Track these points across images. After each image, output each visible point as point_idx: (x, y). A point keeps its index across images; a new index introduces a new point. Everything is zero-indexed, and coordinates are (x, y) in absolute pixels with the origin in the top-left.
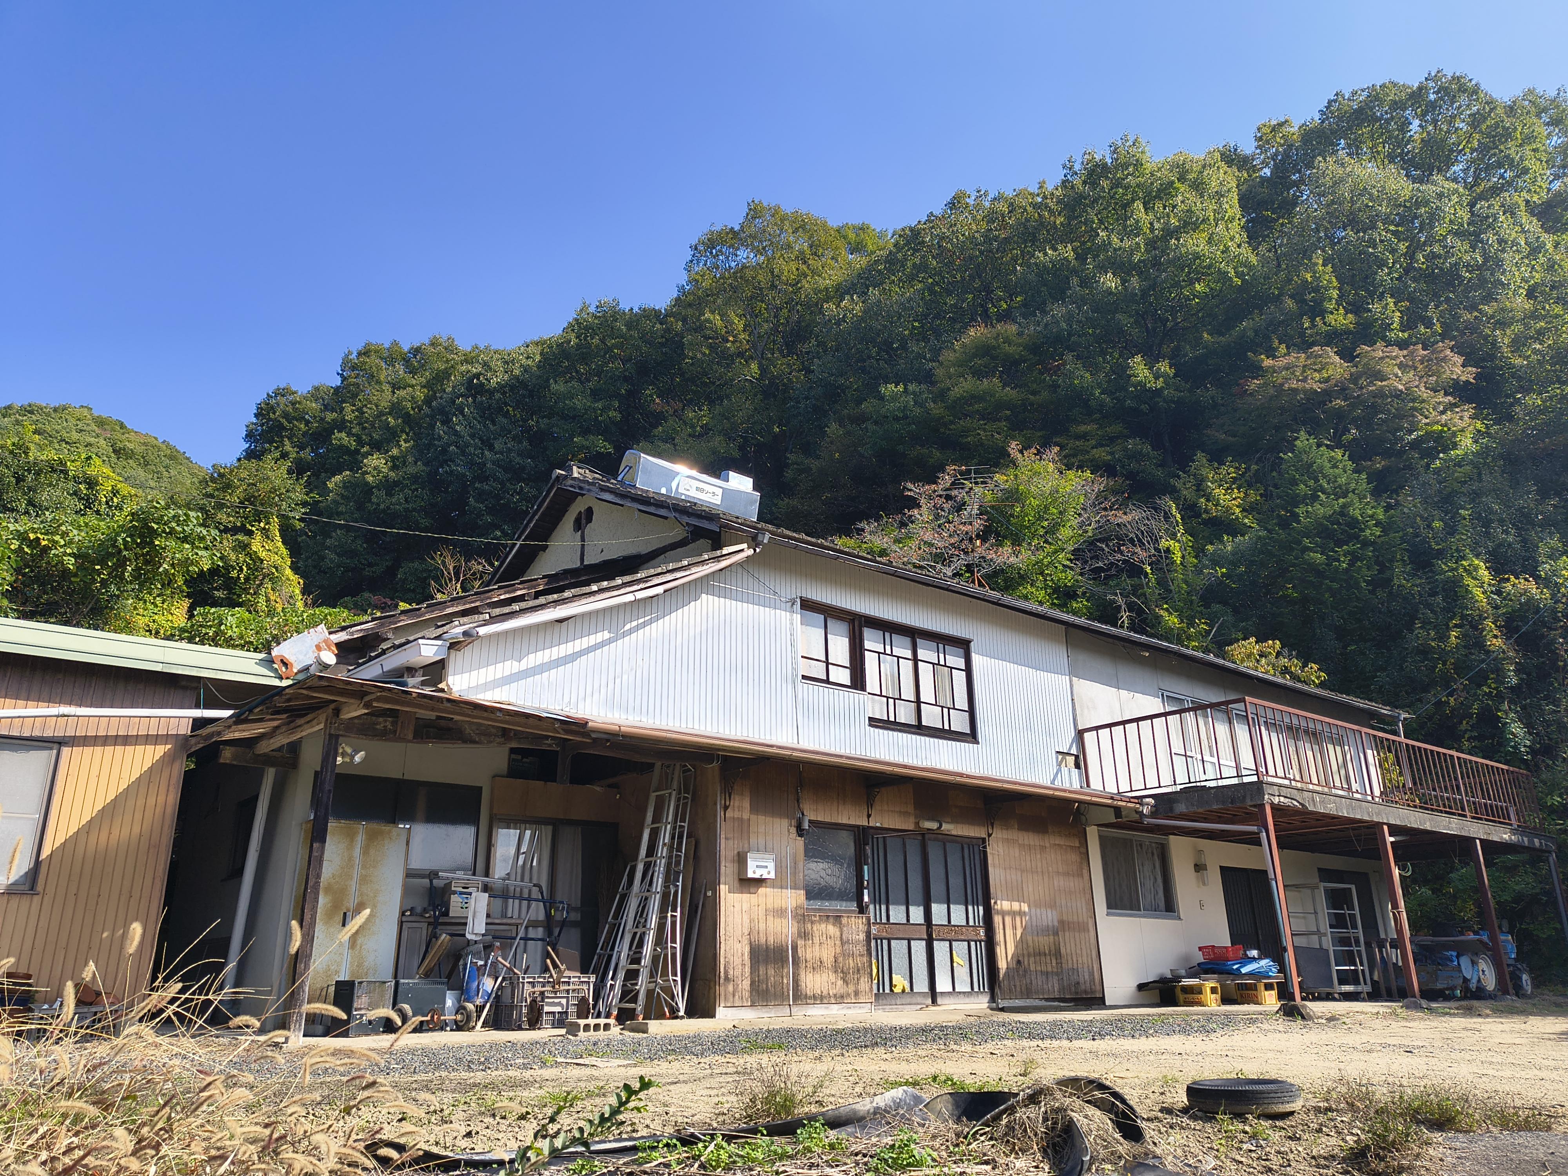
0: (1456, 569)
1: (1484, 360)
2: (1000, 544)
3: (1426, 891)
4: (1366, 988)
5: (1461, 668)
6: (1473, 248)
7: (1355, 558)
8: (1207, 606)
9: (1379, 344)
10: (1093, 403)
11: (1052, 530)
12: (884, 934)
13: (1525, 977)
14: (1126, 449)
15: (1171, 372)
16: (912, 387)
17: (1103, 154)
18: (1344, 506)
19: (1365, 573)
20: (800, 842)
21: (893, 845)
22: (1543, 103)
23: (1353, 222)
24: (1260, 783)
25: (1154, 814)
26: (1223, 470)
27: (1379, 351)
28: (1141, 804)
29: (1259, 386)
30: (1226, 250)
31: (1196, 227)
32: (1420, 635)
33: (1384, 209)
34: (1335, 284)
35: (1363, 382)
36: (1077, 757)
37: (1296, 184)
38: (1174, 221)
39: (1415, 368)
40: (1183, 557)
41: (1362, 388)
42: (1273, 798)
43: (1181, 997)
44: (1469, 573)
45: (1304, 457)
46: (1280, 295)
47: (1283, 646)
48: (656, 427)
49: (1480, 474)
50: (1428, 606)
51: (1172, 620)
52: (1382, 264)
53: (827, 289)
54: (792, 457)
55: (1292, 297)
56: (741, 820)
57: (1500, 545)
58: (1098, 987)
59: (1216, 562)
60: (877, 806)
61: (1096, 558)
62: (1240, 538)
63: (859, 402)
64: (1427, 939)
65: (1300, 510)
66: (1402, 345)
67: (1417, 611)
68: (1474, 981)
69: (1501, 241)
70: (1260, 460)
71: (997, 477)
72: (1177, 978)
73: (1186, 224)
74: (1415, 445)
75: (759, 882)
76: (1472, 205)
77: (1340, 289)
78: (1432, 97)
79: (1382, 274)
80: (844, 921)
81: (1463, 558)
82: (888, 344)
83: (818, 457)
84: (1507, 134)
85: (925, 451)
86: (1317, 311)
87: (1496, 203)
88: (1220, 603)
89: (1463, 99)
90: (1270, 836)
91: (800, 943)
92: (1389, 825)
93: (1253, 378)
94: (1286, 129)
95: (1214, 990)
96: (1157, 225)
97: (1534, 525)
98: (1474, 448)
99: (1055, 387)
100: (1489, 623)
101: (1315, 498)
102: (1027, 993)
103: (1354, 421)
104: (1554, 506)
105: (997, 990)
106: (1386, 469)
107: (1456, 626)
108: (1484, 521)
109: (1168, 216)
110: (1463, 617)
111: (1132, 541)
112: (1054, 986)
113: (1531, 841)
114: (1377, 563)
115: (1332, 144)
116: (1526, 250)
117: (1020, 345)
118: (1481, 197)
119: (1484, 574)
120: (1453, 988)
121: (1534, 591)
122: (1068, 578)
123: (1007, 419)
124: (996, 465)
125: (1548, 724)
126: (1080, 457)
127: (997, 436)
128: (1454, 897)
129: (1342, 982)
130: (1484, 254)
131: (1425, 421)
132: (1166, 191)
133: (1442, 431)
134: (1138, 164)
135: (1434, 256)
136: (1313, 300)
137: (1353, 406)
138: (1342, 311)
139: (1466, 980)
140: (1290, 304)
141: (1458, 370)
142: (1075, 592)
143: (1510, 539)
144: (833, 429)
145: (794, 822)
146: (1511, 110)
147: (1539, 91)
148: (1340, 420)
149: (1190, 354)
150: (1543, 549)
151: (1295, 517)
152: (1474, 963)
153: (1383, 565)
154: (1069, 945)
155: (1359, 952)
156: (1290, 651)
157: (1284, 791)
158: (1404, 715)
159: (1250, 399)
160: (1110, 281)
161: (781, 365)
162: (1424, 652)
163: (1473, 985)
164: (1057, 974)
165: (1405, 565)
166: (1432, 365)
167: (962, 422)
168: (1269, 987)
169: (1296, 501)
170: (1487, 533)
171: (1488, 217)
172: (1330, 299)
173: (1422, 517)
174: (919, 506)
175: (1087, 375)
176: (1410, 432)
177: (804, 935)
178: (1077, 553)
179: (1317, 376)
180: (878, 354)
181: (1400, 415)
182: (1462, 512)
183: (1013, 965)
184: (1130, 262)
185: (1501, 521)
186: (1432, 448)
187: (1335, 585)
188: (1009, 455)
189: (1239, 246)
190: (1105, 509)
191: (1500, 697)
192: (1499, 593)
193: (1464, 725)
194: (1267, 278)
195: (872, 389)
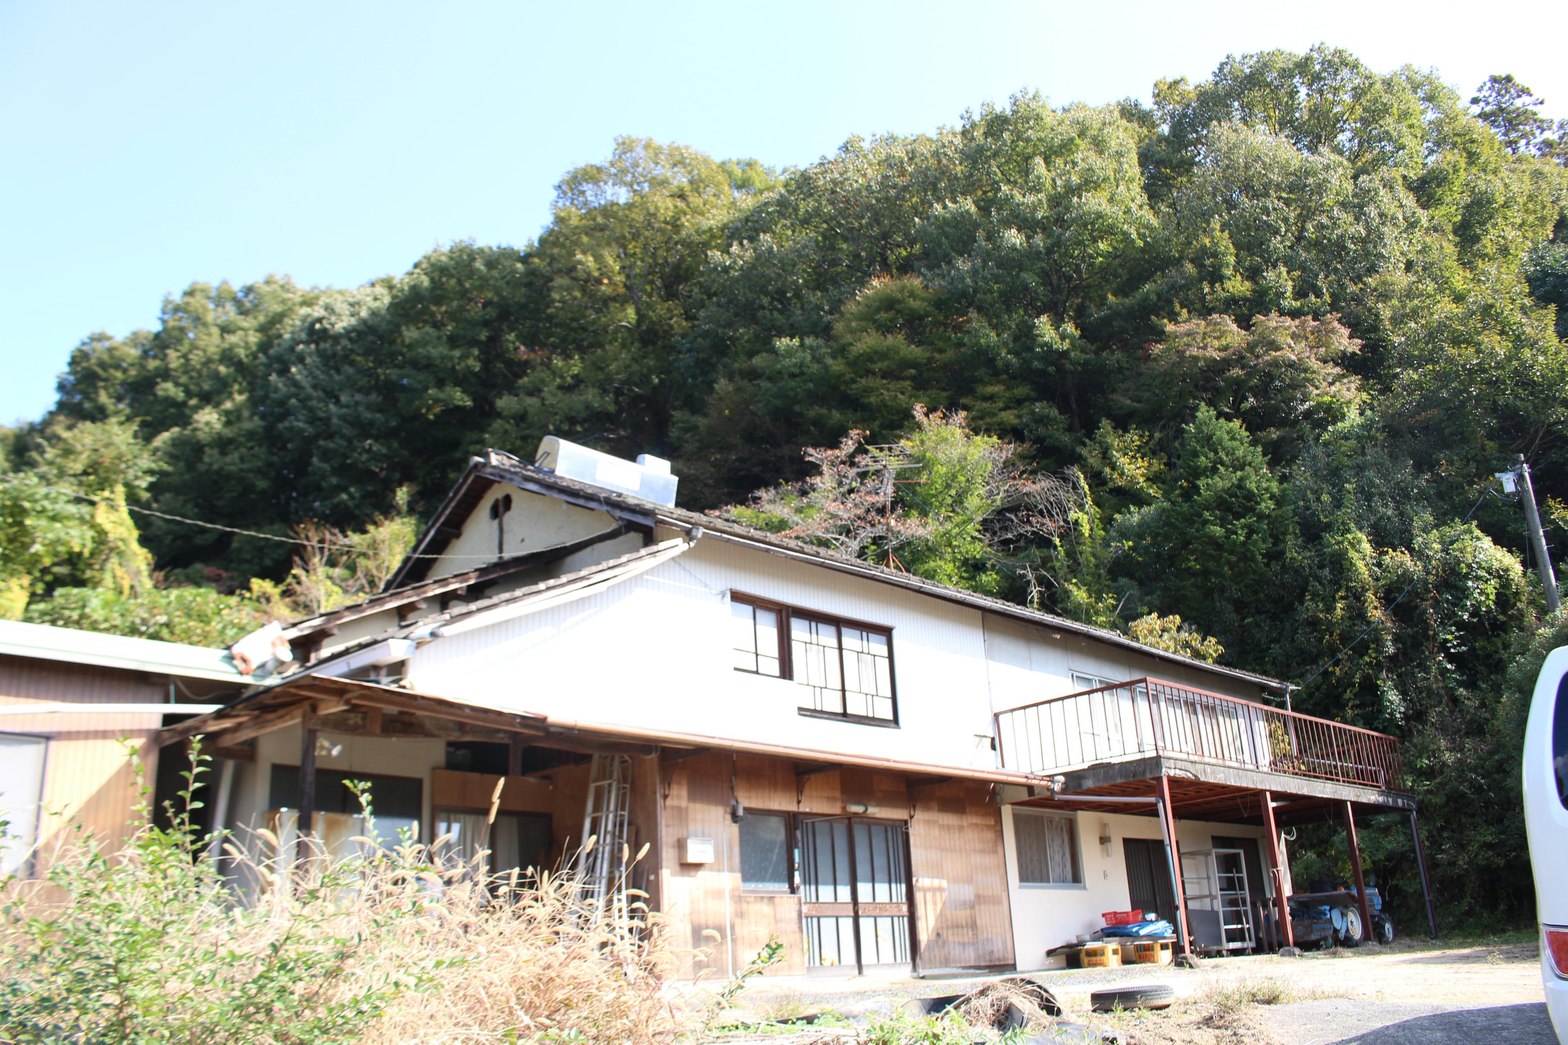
0: (1342, 542)
1: (1368, 331)
2: (906, 515)
3: (1311, 855)
4: (1249, 944)
5: (1345, 638)
6: (1357, 219)
7: (1251, 531)
8: (1114, 580)
9: (1274, 315)
10: (1000, 363)
11: (959, 500)
12: (814, 913)
13: (1388, 926)
14: (1033, 413)
15: (1077, 333)
16: (808, 341)
17: (1003, 106)
18: (1241, 479)
19: (1261, 546)
20: (735, 828)
21: (822, 828)
22: (1418, 78)
23: (1247, 188)
24: (1158, 758)
25: (1064, 791)
26: (1128, 437)
27: (1273, 320)
28: (1053, 782)
29: (1163, 351)
30: (1128, 211)
31: (1097, 186)
32: (1310, 607)
33: (1275, 177)
34: (1232, 250)
35: (1259, 350)
36: (993, 739)
37: (1195, 143)
38: (1075, 179)
39: (1307, 339)
40: (1091, 529)
41: (1258, 357)
42: (1169, 771)
43: (1085, 960)
44: (1352, 545)
45: (1204, 428)
46: (1181, 258)
47: (1183, 620)
48: (521, 377)
49: (1363, 448)
50: (1318, 579)
51: (1080, 595)
52: (1277, 232)
53: (711, 229)
54: (677, 415)
55: (1192, 261)
56: (679, 809)
57: (1381, 518)
58: (1010, 955)
59: (1124, 535)
60: (806, 792)
61: (1006, 529)
62: (1145, 509)
63: (751, 355)
64: (1306, 896)
65: (1201, 483)
66: (1294, 314)
67: (1307, 584)
68: (1343, 931)
69: (1381, 215)
70: (1164, 427)
71: (903, 442)
72: (1081, 943)
73: (1087, 182)
74: (1308, 414)
75: (698, 866)
76: (1355, 177)
77: (1237, 256)
78: (1317, 67)
79: (1275, 241)
80: (777, 900)
81: (1348, 531)
82: (781, 293)
83: (705, 415)
84: (1386, 110)
85: (824, 411)
86: (1216, 277)
87: (1376, 178)
88: (1125, 576)
89: (1345, 73)
90: (1166, 807)
91: (738, 922)
92: (1272, 793)
93: (1157, 342)
94: (1182, 87)
95: (1115, 952)
96: (1059, 182)
97: (1410, 499)
98: (1359, 420)
99: (960, 344)
100: (1370, 595)
101: (1214, 470)
102: (946, 963)
103: (1251, 389)
104: (1427, 481)
105: (918, 961)
106: (1281, 439)
107: (1342, 598)
108: (1366, 494)
109: (1069, 172)
110: (1348, 589)
111: (1041, 513)
112: (970, 955)
113: (1395, 802)
114: (1271, 536)
115: (1227, 106)
116: (1403, 224)
117: (923, 300)
118: (1364, 171)
119: (1367, 547)
120: (1325, 939)
121: (1409, 563)
122: (977, 550)
123: (913, 378)
124: (900, 427)
125: (1419, 690)
126: (988, 420)
127: (900, 396)
128: (1336, 860)
129: (1229, 940)
130: (1368, 228)
131: (1316, 392)
132: (1066, 147)
133: (1331, 402)
134: (1038, 118)
135: (1323, 227)
136: (1213, 266)
137: (1249, 375)
138: (1239, 278)
139: (1336, 931)
140: (1190, 268)
141: (1345, 341)
142: (984, 565)
143: (1389, 513)
144: (722, 385)
145: (729, 810)
146: (1388, 84)
147: (1415, 67)
148: (1239, 389)
149: (1096, 314)
150: (1417, 523)
151: (1196, 488)
152: (1343, 915)
153: (1277, 538)
154: (985, 916)
155: (1246, 912)
156: (1190, 625)
157: (1179, 764)
158: (1292, 687)
159: (1153, 364)
160: (1014, 237)
161: (660, 309)
162: (1313, 623)
163: (1342, 935)
164: (973, 944)
165: (1297, 538)
166: (1321, 338)
167: (863, 381)
168: (1164, 947)
169: (1196, 473)
170: (1369, 506)
171: (1369, 191)
172: (1228, 265)
173: (1311, 489)
174: (821, 474)
175: (993, 334)
176: (1303, 401)
177: (741, 915)
178: (986, 525)
179: (1216, 343)
180: (771, 303)
181: (1294, 386)
182: (1347, 486)
183: (934, 937)
184: (1034, 218)
185: (1382, 495)
186: (1322, 419)
187: (1233, 558)
188: (914, 417)
189: (1141, 207)
190: (1014, 478)
191: (1379, 666)
192: (1379, 565)
193: (1348, 695)
194: (1167, 240)
195: (764, 344)
